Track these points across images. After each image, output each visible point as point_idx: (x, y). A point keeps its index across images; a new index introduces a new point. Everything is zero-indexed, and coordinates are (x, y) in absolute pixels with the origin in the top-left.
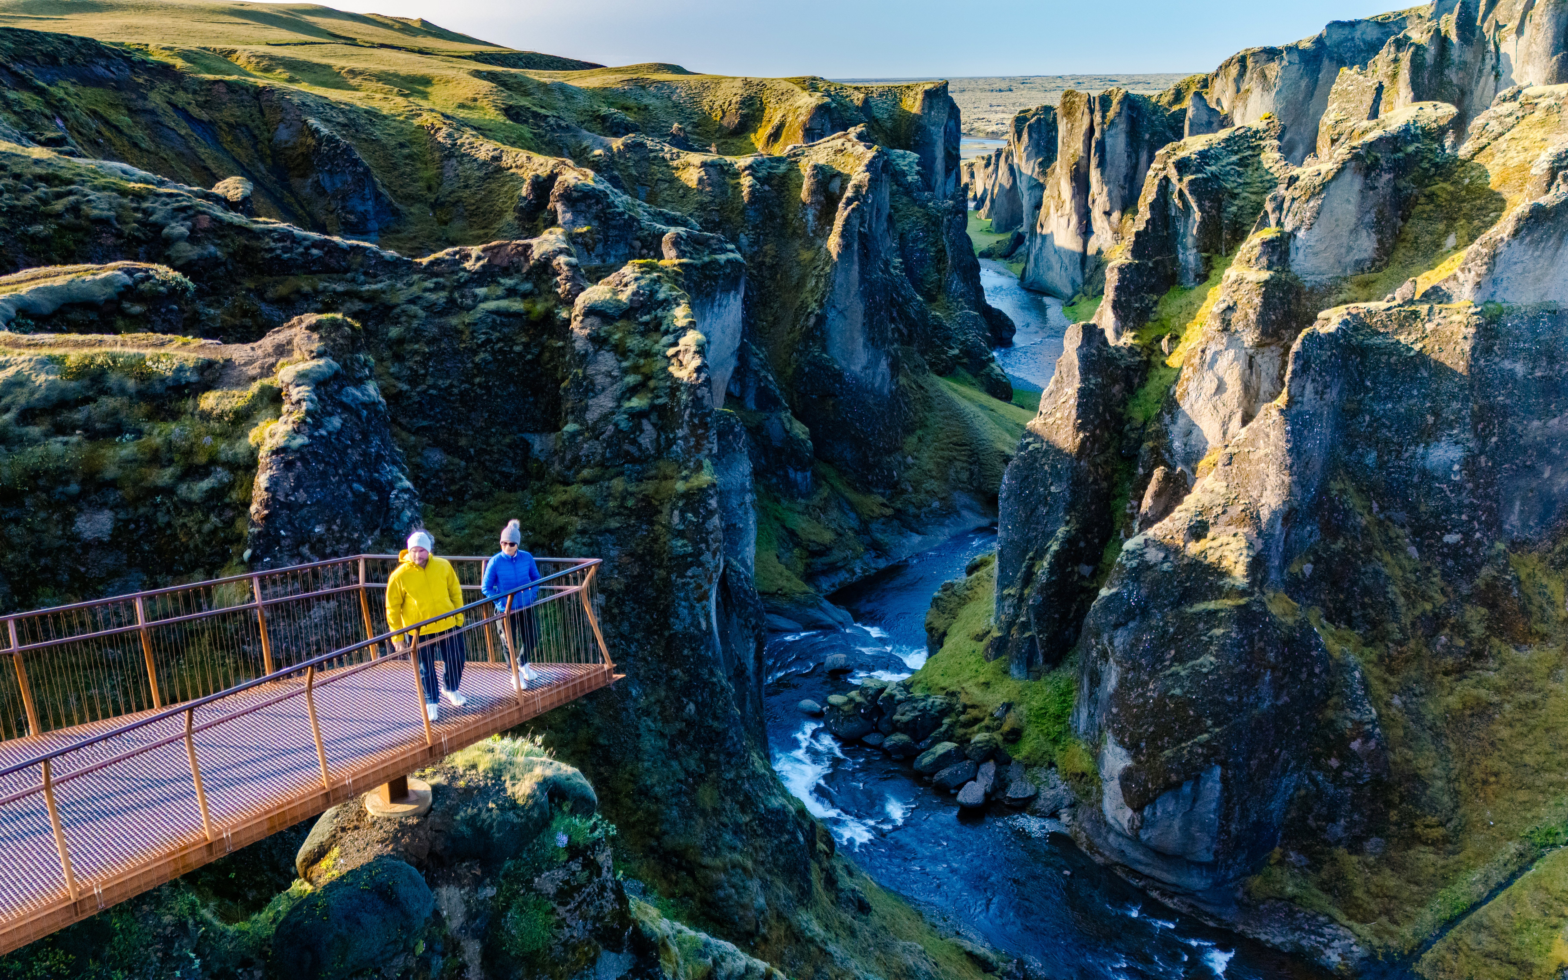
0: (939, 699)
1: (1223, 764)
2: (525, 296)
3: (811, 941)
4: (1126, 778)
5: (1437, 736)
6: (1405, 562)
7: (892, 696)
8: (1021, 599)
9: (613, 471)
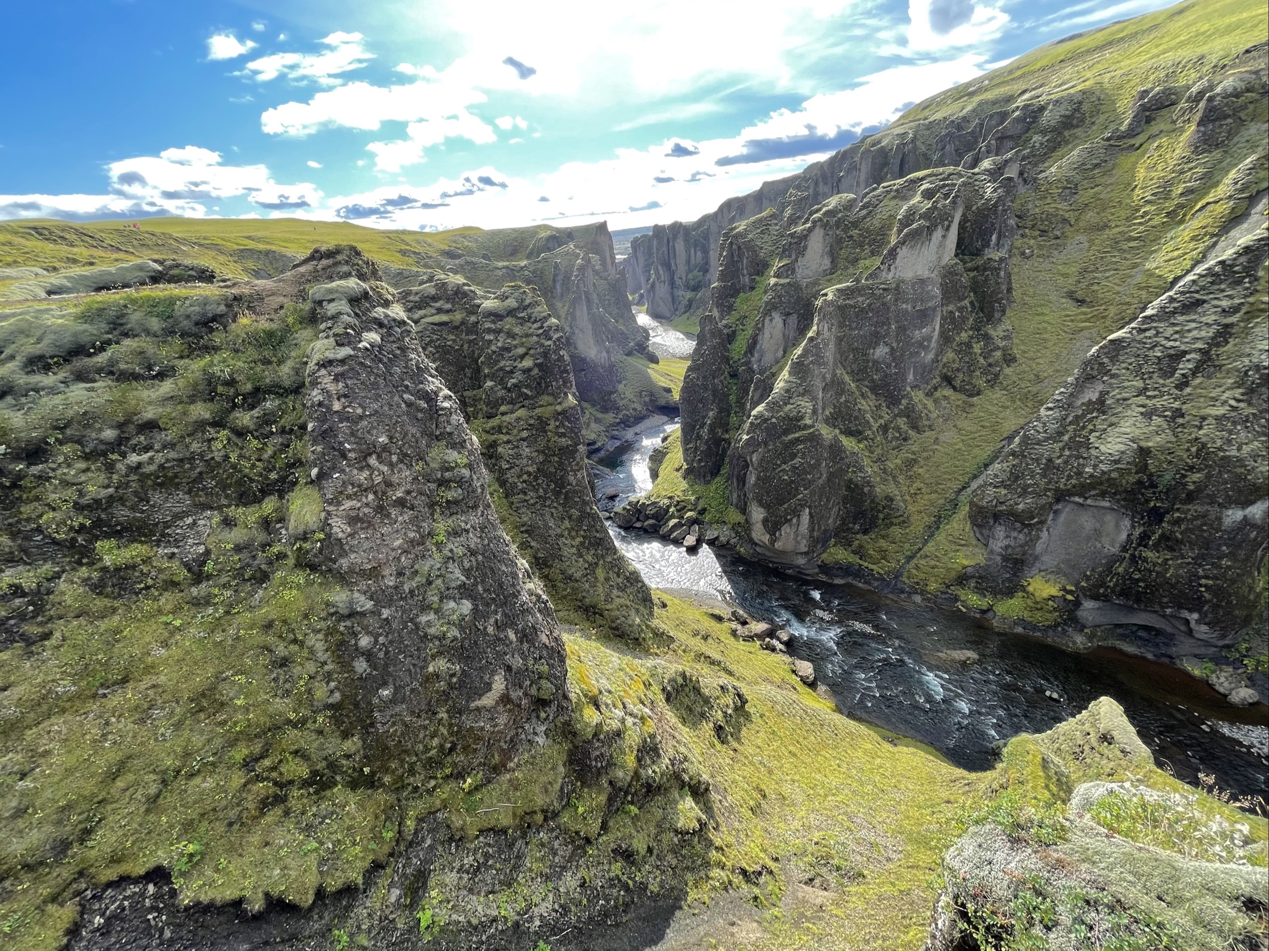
0: (666, 501)
1: (810, 507)
2: (448, 311)
3: (663, 633)
4: (765, 521)
5: (894, 478)
6: (871, 403)
7: (644, 504)
8: (696, 448)
9: (518, 405)
